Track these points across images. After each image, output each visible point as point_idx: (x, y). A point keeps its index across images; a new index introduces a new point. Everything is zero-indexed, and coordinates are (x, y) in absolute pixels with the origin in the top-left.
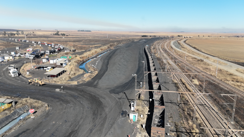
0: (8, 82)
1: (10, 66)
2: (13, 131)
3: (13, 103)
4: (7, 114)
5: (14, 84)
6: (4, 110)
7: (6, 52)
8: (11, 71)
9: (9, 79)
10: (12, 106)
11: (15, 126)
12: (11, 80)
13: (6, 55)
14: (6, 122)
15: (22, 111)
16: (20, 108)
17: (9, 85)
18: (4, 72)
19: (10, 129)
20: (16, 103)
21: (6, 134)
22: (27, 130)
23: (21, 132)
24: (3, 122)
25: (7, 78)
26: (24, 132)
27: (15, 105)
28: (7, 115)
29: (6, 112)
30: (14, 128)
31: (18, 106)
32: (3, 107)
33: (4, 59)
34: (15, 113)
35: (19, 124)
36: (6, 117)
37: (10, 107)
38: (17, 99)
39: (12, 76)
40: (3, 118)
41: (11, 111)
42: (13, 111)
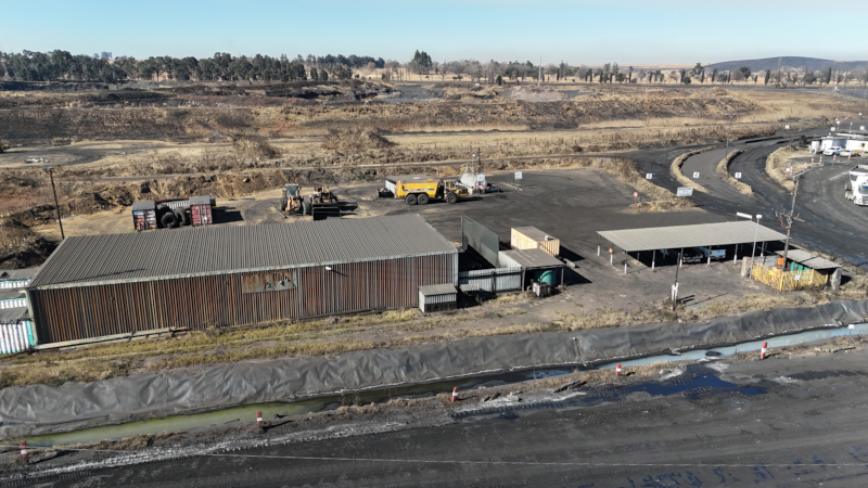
0: (837, 215)
1: (856, 169)
2: (809, 353)
3: (834, 275)
4: (803, 301)
5: (855, 225)
6: (799, 288)
7: (856, 127)
8: (855, 185)
9: (841, 210)
10: (829, 284)
11: (821, 344)
12: (848, 213)
13: (855, 136)
14: (794, 324)
15: (858, 312)
16: (855, 302)
17: (838, 224)
18: (830, 186)
19: (804, 347)
20: (845, 280)
21: (786, 353)
22: (860, 373)
23: (836, 368)
24: (787, 320)
25: (836, 206)
26: (847, 373)
27: (842, 284)
28: (804, 306)
29: (803, 294)
30: (816, 349)
31: (851, 292)
32: (797, 278)
33: (844, 147)
34: (831, 309)
35: (834, 343)
36: (799, 310)
37: (821, 287)
38: (850, 270)
39: (857, 202)
40: (789, 310)
41: (820, 298)
42: (827, 302)
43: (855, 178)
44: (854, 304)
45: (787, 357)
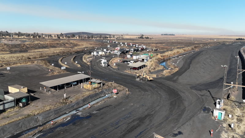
0: (100, 70)
1: (102, 58)
2: (99, 104)
3: (101, 84)
4: (96, 91)
5: (104, 71)
6: (95, 88)
7: (100, 49)
8: (102, 62)
9: (100, 68)
10: (101, 86)
11: (101, 101)
12: (102, 69)
13: (100, 51)
14: (95, 98)
15: (107, 91)
16: (106, 89)
17: (100, 72)
18: (97, 63)
19: (98, 103)
20: (104, 84)
21: (94, 105)
22: (110, 106)
23: (105, 106)
24: (93, 97)
25: (99, 67)
26: (107, 106)
27: (103, 86)
28: (96, 93)
29: (96, 90)
30: (101, 102)
31: (105, 87)
32: (94, 86)
33: (98, 53)
34: (102, 92)
35: (104, 100)
36: (95, 94)
37: (99, 87)
38: (104, 82)
39: (103, 66)
40: (93, 94)
41: (99, 90)
42: (101, 90)
43: (102, 61)
44: (106, 90)
45: (94, 106)
